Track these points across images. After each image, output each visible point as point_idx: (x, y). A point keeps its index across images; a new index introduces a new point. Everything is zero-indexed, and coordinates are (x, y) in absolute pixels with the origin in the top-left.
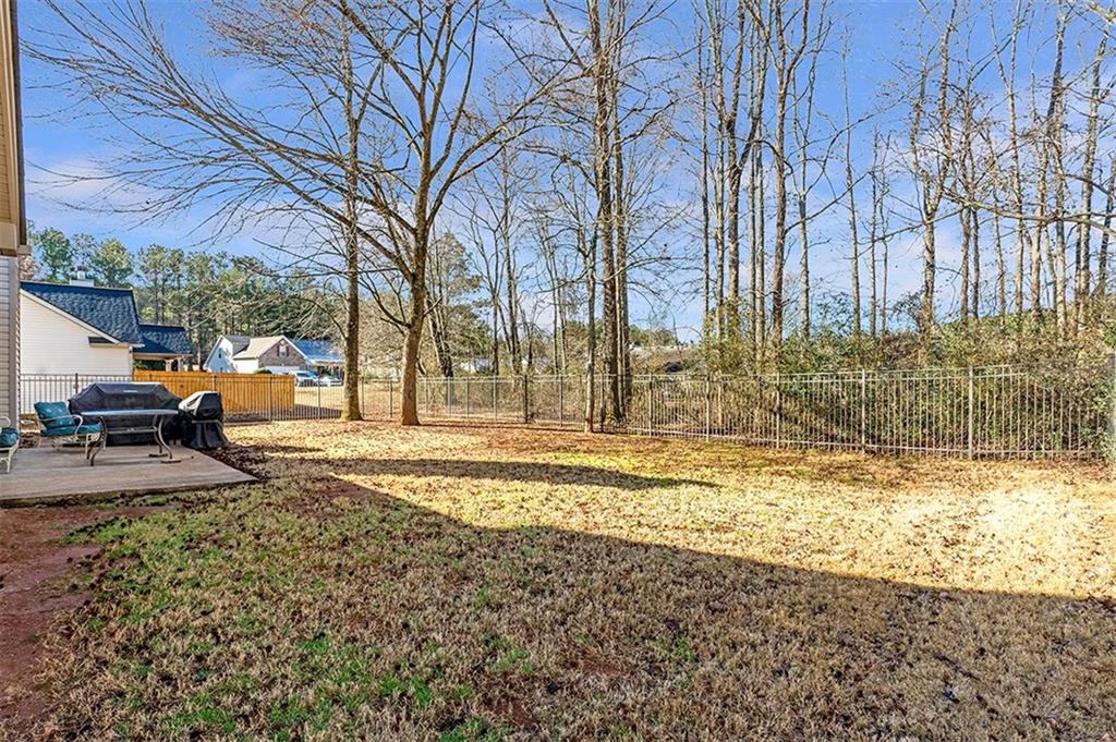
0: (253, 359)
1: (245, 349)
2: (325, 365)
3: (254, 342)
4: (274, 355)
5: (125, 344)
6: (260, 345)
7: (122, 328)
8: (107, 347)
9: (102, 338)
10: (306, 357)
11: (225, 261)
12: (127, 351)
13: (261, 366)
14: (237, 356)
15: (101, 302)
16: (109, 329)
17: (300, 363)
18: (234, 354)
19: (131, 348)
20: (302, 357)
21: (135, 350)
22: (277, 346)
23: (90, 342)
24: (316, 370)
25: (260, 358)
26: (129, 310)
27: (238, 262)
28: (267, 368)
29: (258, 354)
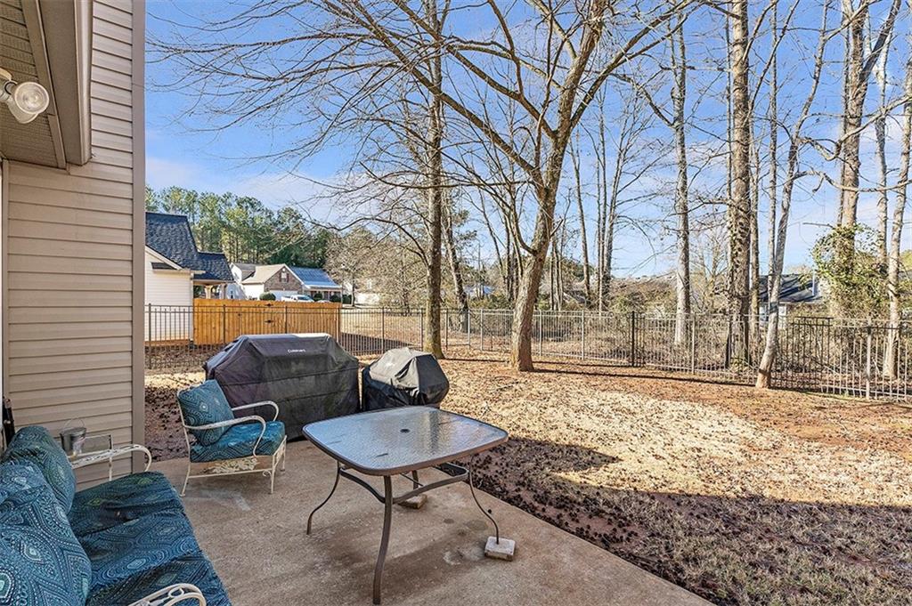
0: (260, 284)
1: (252, 275)
2: (318, 290)
3: (259, 269)
4: (277, 281)
5: (187, 270)
6: (265, 272)
7: (182, 254)
8: (170, 274)
9: (165, 264)
10: (303, 283)
11: (229, 200)
12: (189, 277)
13: (267, 290)
14: (245, 282)
15: (159, 227)
16: (170, 255)
17: (298, 288)
18: (243, 280)
19: (192, 275)
20: (300, 283)
21: (196, 276)
22: (280, 272)
23: (153, 268)
24: (310, 294)
25: (265, 284)
26: (187, 235)
27: (240, 203)
28: (271, 292)
29: (264, 280)
